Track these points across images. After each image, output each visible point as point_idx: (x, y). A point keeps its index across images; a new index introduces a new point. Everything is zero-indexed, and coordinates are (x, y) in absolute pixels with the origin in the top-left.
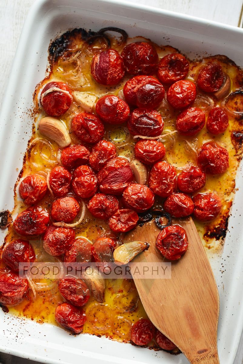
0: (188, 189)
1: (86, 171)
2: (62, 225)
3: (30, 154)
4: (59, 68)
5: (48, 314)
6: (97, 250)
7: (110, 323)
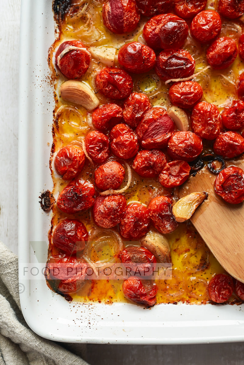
0: (236, 126)
1: (123, 130)
2: (111, 193)
3: (58, 125)
4: (68, 26)
5: (116, 292)
6: (154, 211)
7: (183, 286)
